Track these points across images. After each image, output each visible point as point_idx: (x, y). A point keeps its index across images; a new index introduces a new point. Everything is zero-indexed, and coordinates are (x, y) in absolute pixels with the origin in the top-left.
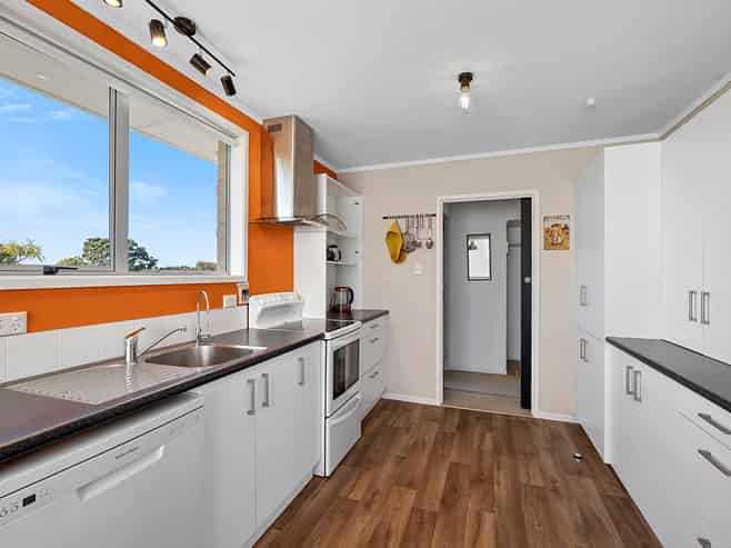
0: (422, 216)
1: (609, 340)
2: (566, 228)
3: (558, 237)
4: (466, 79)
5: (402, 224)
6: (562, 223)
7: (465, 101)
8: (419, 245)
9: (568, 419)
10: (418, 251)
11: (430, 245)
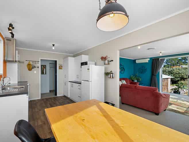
0: (36, 61)
1: (69, 82)
2: (62, 66)
3: (61, 68)
4: (54, 45)
5: (31, 62)
6: (62, 65)
7: (53, 48)
8: (36, 67)
9: (63, 95)
10: (35, 68)
11: (38, 67)
